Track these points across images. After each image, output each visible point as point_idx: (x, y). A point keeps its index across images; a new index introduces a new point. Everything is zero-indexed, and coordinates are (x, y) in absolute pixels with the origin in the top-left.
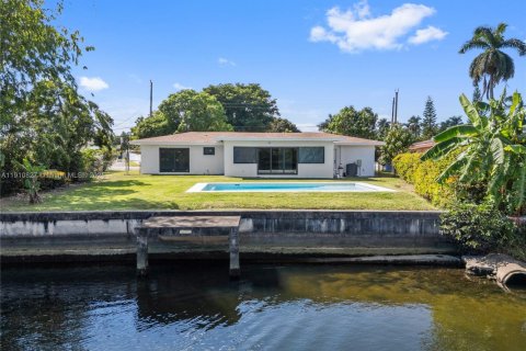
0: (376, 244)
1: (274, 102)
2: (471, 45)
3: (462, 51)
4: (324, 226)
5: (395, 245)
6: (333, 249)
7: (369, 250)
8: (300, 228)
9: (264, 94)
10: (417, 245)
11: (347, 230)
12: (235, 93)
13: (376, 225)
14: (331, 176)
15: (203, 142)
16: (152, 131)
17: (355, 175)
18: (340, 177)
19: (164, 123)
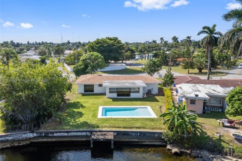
0: (147, 139)
2: (202, 32)
3: (199, 34)
4: (134, 134)
5: (152, 139)
6: (136, 140)
7: (145, 141)
8: (128, 135)
9: (119, 42)
10: (157, 139)
11: (140, 135)
12: (107, 43)
13: (147, 135)
14: (142, 97)
15: (98, 83)
16: (79, 70)
17: (151, 94)
18: (145, 96)
19: (83, 66)
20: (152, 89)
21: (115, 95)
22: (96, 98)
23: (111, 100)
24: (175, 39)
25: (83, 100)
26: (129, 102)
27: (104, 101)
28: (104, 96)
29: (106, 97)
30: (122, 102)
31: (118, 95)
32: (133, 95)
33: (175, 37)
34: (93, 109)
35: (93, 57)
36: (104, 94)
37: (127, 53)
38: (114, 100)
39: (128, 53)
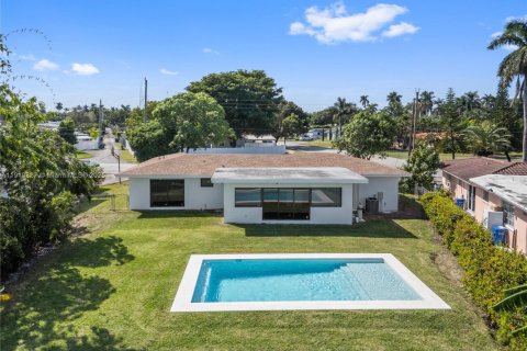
1: (280, 90)
3: (491, 47)
9: (269, 83)
12: (237, 83)
14: (350, 223)
15: (199, 173)
16: (146, 142)
17: (377, 213)
18: (360, 219)
19: (159, 132)
20: (380, 194)
21: (255, 215)
22: (187, 225)
23: (242, 231)
24: (394, 98)
25: (135, 232)
26: (309, 240)
27: (216, 234)
28: (215, 219)
29: (222, 220)
30: (280, 239)
31: (266, 216)
32: (318, 215)
33: (394, 94)
34: (162, 266)
35: (192, 104)
36: (218, 212)
37: (288, 119)
38: (253, 230)
39: (292, 119)
